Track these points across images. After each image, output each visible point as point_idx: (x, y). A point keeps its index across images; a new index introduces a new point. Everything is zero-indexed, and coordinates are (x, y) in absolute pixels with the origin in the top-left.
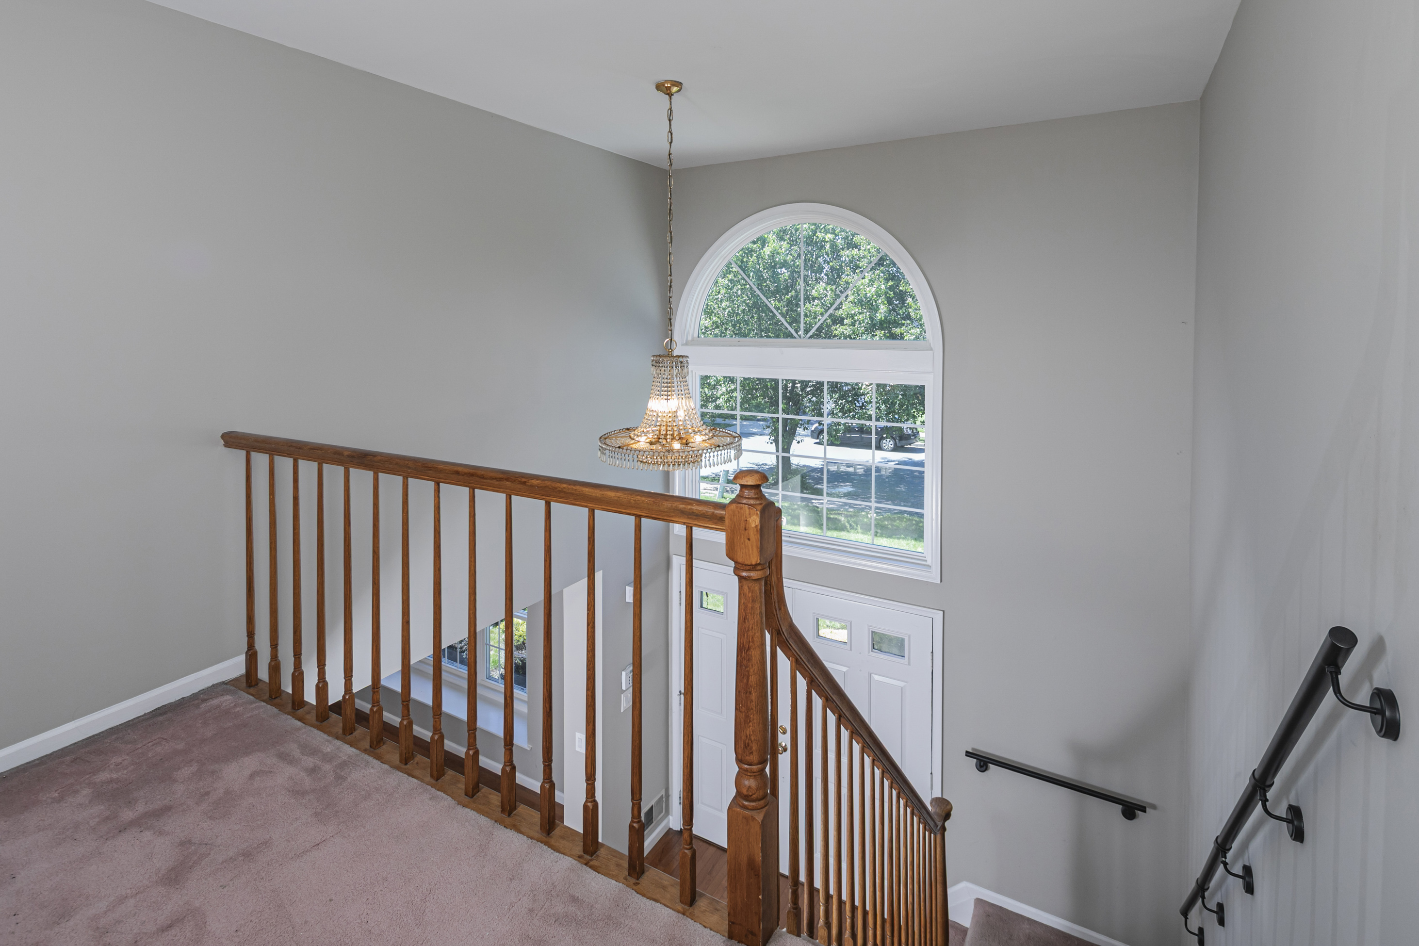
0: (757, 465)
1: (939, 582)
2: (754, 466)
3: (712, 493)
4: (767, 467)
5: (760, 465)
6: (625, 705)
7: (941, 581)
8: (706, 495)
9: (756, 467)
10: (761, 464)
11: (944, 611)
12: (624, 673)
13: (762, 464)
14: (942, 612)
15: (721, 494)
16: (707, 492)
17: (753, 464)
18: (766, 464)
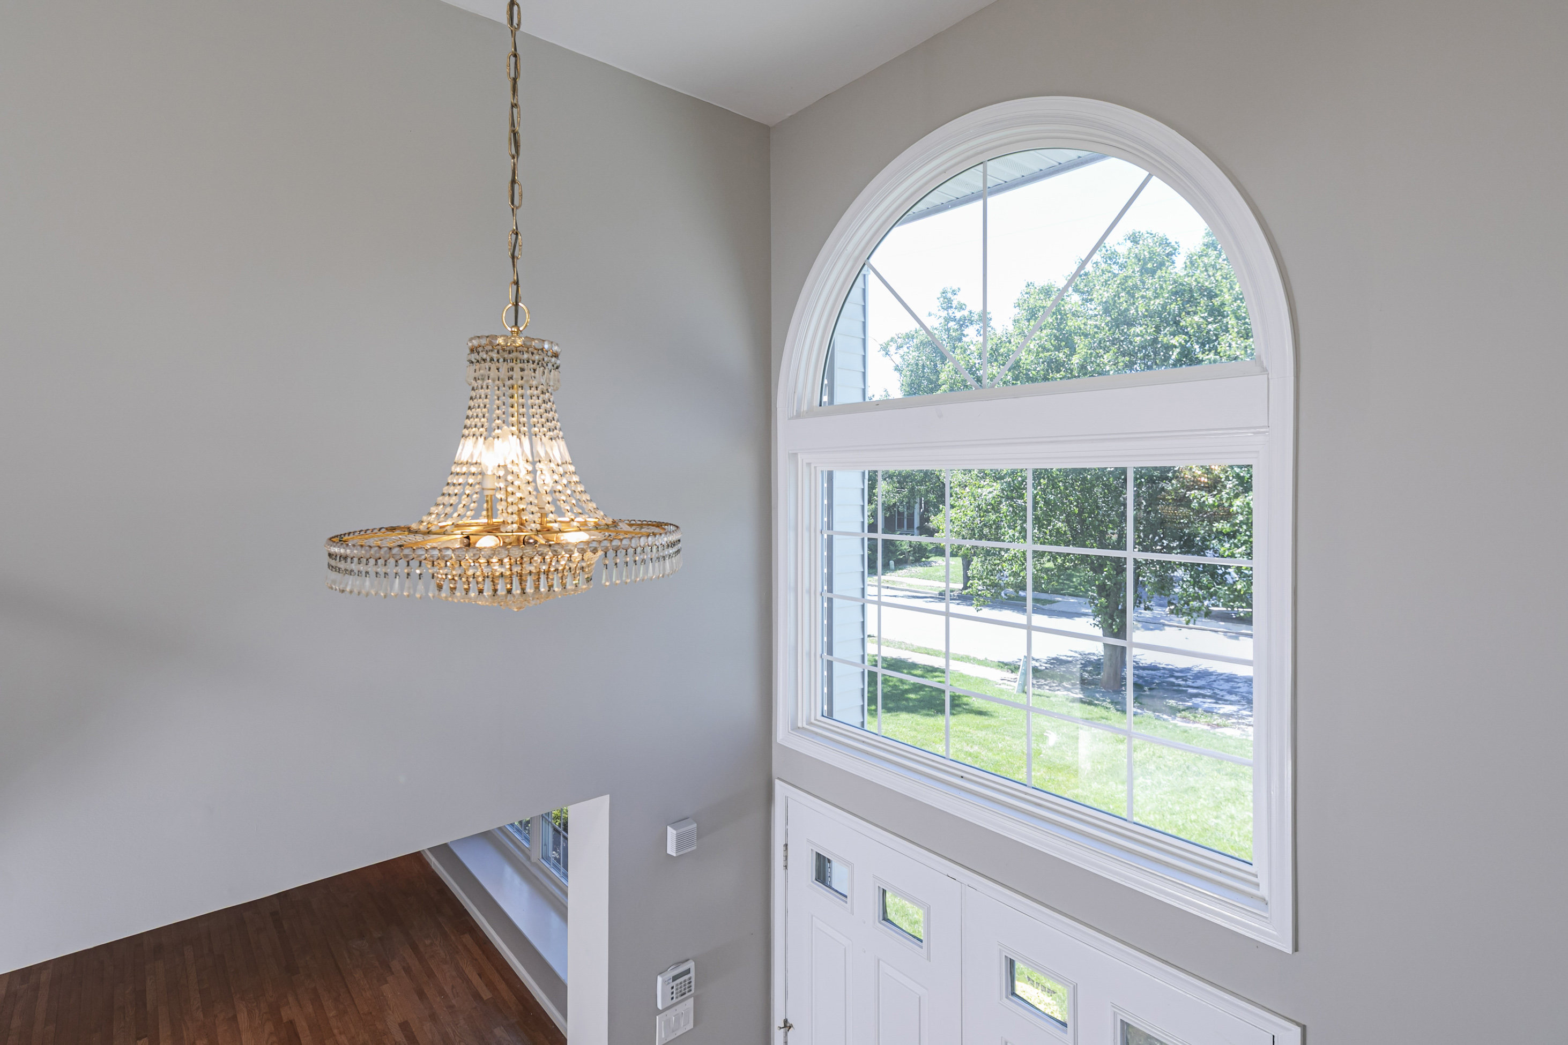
0: (1081, 655)
1: (1289, 950)
2: (1077, 655)
3: (1010, 686)
4: (1096, 658)
5: (1085, 654)
6: (663, 1036)
7: (1296, 948)
8: (1003, 686)
9: (1079, 656)
10: (1087, 652)
11: (1304, 1028)
12: (660, 979)
13: (1089, 654)
14: (1299, 1030)
15: (1021, 688)
16: (1003, 684)
17: (1076, 652)
18: (1094, 654)
